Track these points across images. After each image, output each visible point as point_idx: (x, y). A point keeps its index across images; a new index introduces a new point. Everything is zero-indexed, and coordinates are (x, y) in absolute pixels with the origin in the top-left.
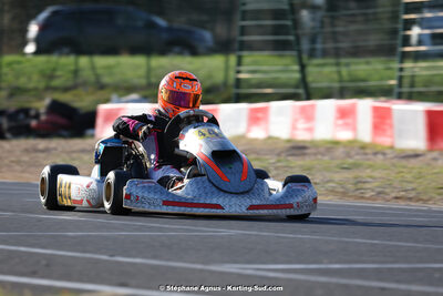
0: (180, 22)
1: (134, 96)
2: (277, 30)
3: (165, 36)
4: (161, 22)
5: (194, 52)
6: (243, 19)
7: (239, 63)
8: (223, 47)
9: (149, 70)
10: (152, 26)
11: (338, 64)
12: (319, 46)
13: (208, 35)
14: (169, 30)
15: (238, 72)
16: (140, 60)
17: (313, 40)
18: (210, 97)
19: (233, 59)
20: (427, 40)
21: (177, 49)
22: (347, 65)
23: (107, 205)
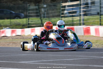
0: (17, 12)
1: (8, 28)
2: (37, 13)
3: (14, 15)
4: (13, 12)
5: (20, 18)
6: (29, 11)
7: (29, 20)
8: (26, 17)
9: (11, 22)
10: (11, 13)
11: (49, 19)
12: (45, 15)
13: (23, 14)
14: (15, 14)
15: (29, 22)
16: (9, 20)
17: (44, 15)
18: (23, 27)
19: (27, 19)
20: (68, 13)
21: (17, 18)
22: (51, 19)
23: (35, 50)
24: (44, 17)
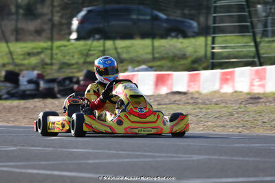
0: (176, 15)
1: (144, 67)
3: (165, 25)
4: (162, 16)
5: (185, 36)
7: (213, 43)
8: (204, 31)
9: (153, 48)
10: (156, 18)
12: (269, 29)
13: (195, 24)
14: (167, 21)
15: (213, 48)
16: (148, 42)
17: (265, 25)
18: (196, 66)
19: (210, 39)
21: (173, 34)
24: (265, 34)
